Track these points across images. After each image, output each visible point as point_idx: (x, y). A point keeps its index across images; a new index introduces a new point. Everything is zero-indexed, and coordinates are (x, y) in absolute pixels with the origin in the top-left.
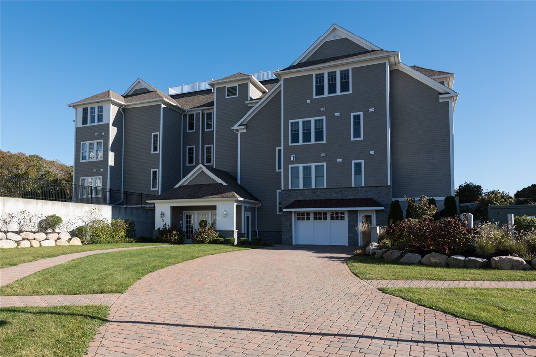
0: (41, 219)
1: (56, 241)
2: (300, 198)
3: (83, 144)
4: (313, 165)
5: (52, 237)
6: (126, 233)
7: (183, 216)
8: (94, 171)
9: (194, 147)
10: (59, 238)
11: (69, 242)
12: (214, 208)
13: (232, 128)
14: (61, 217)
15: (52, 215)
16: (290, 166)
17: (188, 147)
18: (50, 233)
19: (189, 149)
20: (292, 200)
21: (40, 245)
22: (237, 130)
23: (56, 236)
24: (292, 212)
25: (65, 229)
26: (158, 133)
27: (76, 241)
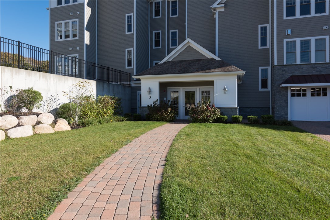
0: (10, 94)
1: (34, 127)
2: (297, 73)
3: (58, 24)
4: (313, 39)
5: (29, 120)
6: (114, 111)
7: (167, 92)
8: (70, 49)
9: (160, 31)
10: (39, 123)
11: (53, 127)
12: (211, 83)
13: (211, 6)
14: (40, 91)
15: (27, 89)
16: (285, 41)
17: (154, 32)
18: (25, 114)
19: (155, 33)
20: (288, 76)
21: (8, 137)
22: (215, 9)
23: (33, 119)
24: (287, 87)
25: (45, 107)
26: (132, 14)
27: (63, 125)
